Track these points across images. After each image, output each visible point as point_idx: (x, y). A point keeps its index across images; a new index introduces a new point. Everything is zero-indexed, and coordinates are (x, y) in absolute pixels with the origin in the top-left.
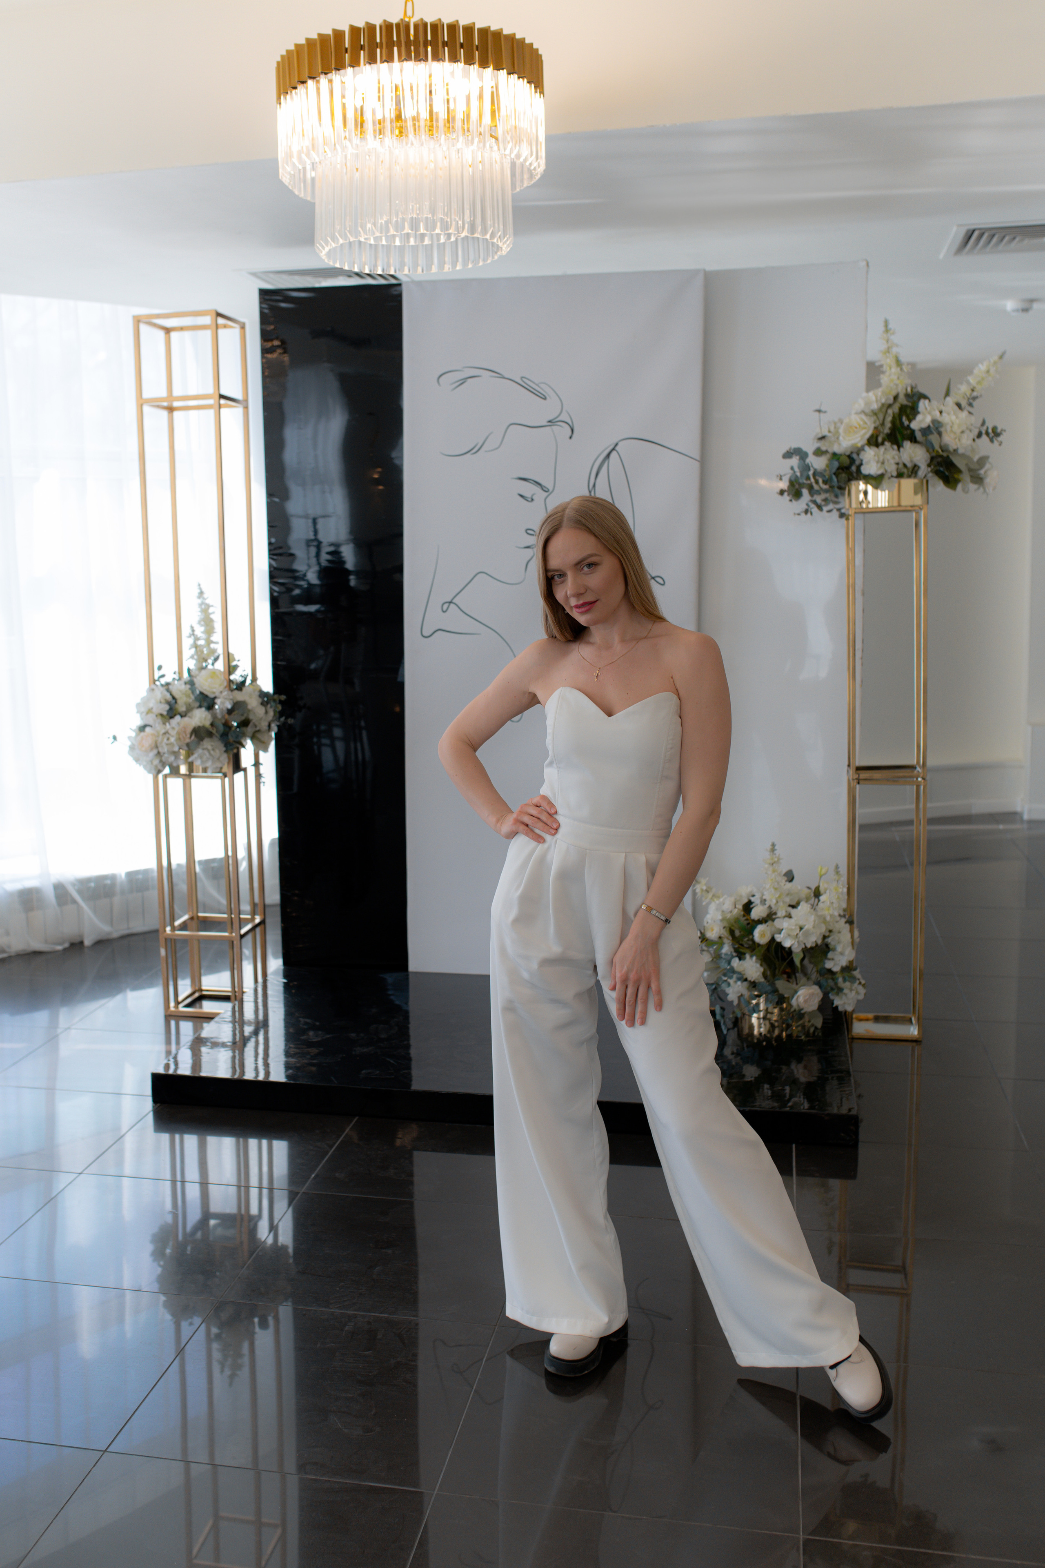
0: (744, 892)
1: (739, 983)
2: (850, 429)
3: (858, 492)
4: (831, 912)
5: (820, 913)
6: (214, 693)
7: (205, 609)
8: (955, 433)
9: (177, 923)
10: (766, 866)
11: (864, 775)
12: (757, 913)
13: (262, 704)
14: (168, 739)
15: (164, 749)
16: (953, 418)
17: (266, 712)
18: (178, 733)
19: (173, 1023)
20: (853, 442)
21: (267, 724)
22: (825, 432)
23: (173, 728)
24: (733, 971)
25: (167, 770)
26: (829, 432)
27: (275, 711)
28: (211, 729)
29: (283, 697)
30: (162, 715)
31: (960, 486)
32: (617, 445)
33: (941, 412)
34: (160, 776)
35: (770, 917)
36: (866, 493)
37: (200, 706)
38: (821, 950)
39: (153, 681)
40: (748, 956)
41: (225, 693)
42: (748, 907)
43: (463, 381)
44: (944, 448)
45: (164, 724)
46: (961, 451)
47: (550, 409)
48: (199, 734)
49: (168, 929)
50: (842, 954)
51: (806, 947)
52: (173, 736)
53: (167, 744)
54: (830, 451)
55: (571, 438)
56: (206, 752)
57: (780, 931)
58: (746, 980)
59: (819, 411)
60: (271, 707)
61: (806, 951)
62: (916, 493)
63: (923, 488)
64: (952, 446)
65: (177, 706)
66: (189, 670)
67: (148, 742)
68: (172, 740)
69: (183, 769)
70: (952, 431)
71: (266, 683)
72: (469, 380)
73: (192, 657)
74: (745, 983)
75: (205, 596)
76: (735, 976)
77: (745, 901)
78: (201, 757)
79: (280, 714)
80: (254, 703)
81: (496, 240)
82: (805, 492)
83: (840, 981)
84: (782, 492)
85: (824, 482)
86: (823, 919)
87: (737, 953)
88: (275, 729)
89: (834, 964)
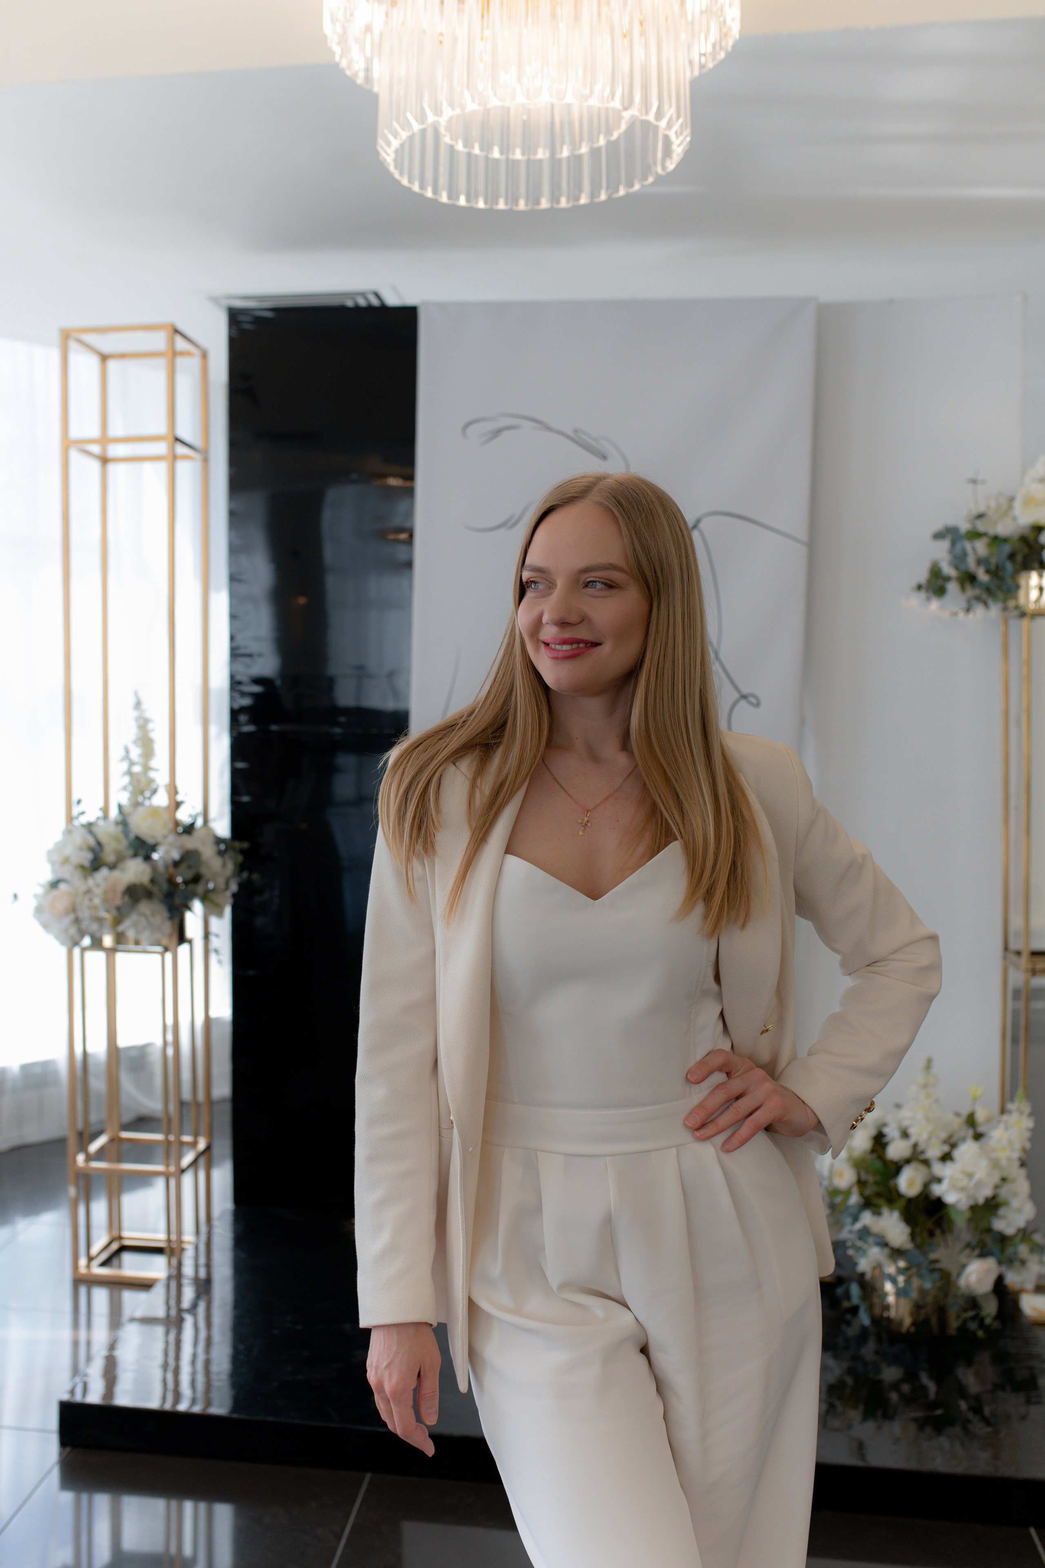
0: (873, 1122)
1: (877, 1249)
2: (1030, 501)
3: (1029, 587)
4: (1007, 1152)
6: (154, 837)
7: (143, 724)
9: (94, 1147)
12: (896, 1150)
13: (217, 853)
14: (90, 900)
15: (85, 914)
17: (224, 866)
18: (105, 892)
20: (1034, 521)
21: (224, 879)
22: (982, 509)
23: (98, 885)
24: (866, 1230)
25: (87, 941)
26: (989, 508)
27: (235, 864)
28: (150, 886)
29: (245, 845)
30: (82, 867)
34: (77, 951)
35: (916, 1156)
36: (1041, 587)
37: (135, 855)
38: (992, 1205)
39: (70, 819)
40: (885, 1210)
41: (171, 838)
42: (879, 1141)
45: (85, 878)
48: (134, 893)
49: (81, 1158)
50: (1019, 1210)
52: (97, 897)
53: (90, 908)
54: (991, 532)
56: (143, 919)
57: (939, 1180)
58: (887, 1245)
59: (974, 482)
60: (229, 859)
61: (974, 1208)
65: (102, 856)
66: (120, 807)
67: (63, 904)
68: (97, 901)
69: (108, 941)
71: (222, 827)
72: (506, 434)
73: (125, 788)
74: (887, 1250)
75: (145, 707)
76: (871, 1240)
77: (874, 1135)
78: (135, 925)
79: (241, 868)
80: (208, 852)
81: (663, 124)
82: (952, 587)
83: (1023, 1250)
84: (919, 587)
85: (988, 571)
86: (995, 1164)
87: (868, 1204)
88: (234, 887)
89: (1008, 1223)
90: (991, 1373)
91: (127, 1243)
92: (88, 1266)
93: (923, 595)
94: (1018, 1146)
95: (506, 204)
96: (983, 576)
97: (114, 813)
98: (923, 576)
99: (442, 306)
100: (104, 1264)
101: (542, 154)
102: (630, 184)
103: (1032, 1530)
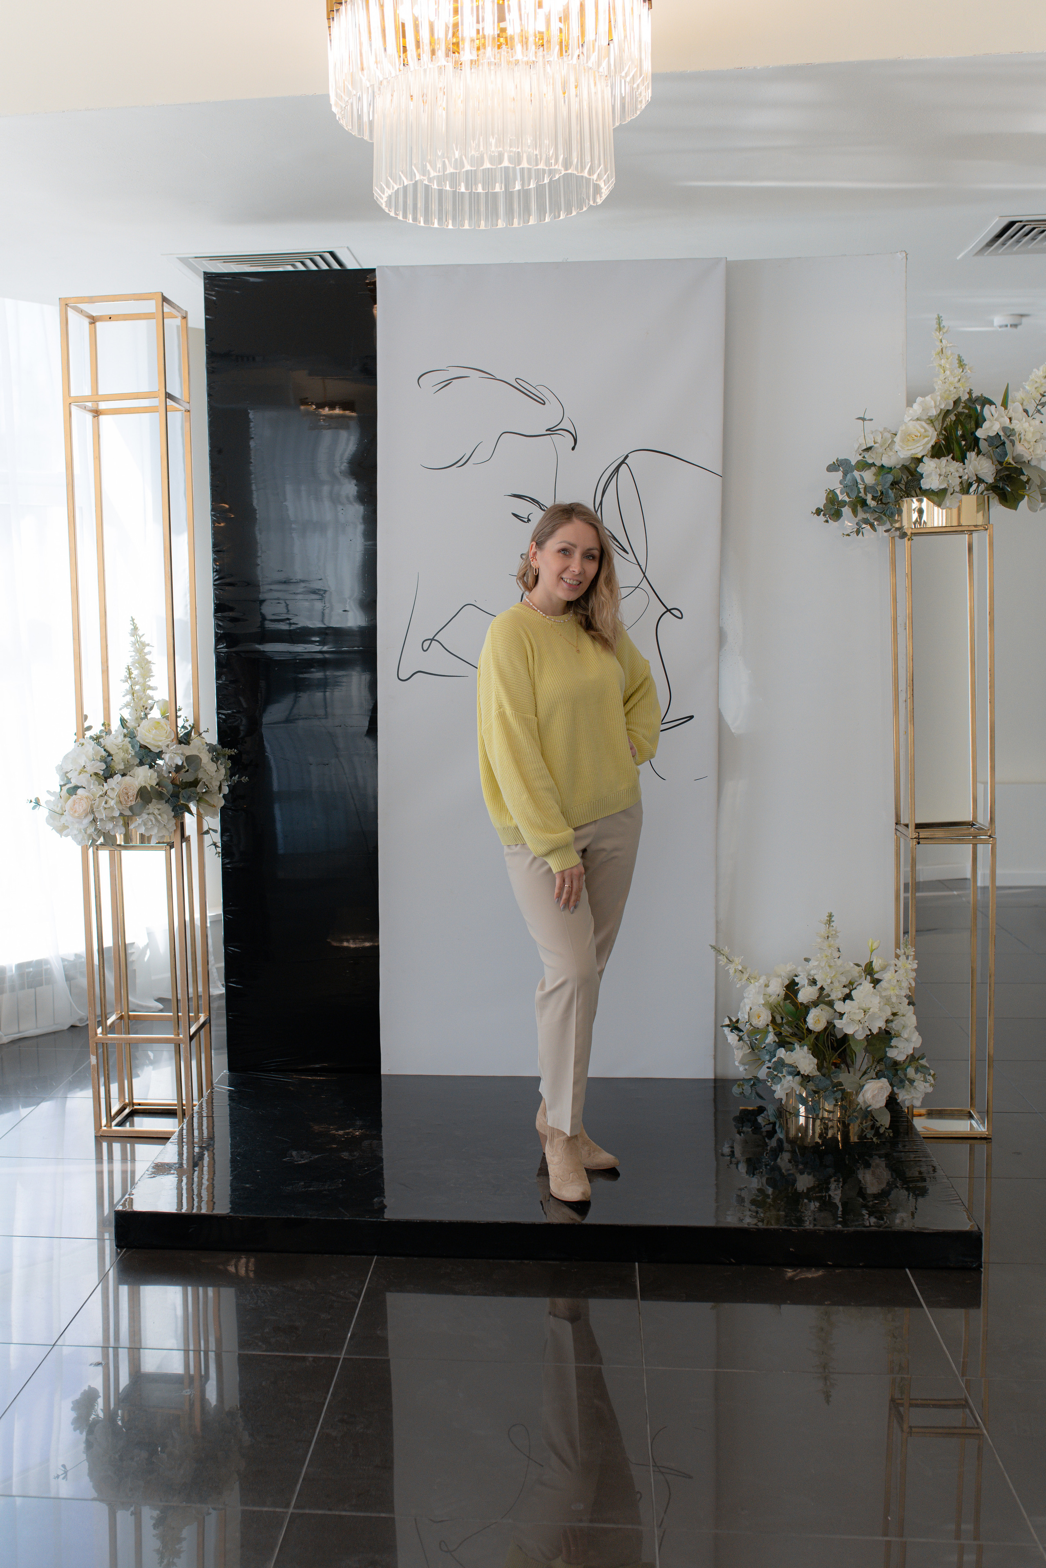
0: (784, 971)
1: (790, 1078)
2: (908, 438)
3: (910, 510)
4: (897, 992)
5: (884, 994)
6: (158, 747)
7: (140, 648)
8: (1028, 442)
9: (109, 1022)
10: (819, 940)
11: (924, 833)
12: (806, 994)
13: (212, 760)
14: (106, 803)
15: (102, 814)
16: (1025, 425)
17: (217, 770)
18: (118, 796)
19: (105, 1145)
20: (913, 452)
21: (218, 784)
22: (870, 442)
23: (113, 789)
24: (781, 1063)
25: (100, 842)
26: (875, 443)
27: (226, 768)
28: (157, 789)
29: (234, 752)
30: (96, 774)
31: (1023, 504)
32: (627, 457)
33: (1010, 419)
34: (91, 849)
35: (823, 999)
36: (921, 512)
37: (141, 764)
38: (885, 1036)
39: (81, 732)
40: (797, 1046)
42: (792, 988)
43: (448, 382)
44: (1017, 459)
45: (101, 785)
46: (1033, 463)
47: (549, 416)
48: (145, 795)
49: (99, 1031)
50: (908, 1040)
51: (872, 1034)
52: (112, 799)
53: (105, 808)
54: (878, 463)
55: (573, 449)
56: (152, 817)
57: (840, 1016)
58: (798, 1073)
59: (863, 419)
60: (221, 764)
61: (870, 1037)
62: (978, 511)
63: (983, 506)
64: (1026, 456)
65: (113, 764)
66: (123, 721)
67: (82, 807)
68: (112, 803)
69: (120, 841)
70: (1025, 440)
73: (127, 705)
74: (798, 1078)
75: (140, 633)
76: (784, 1069)
77: (787, 982)
78: (145, 823)
79: (232, 773)
80: (205, 758)
81: (595, 177)
82: (846, 511)
83: (911, 1073)
84: (818, 512)
85: (874, 498)
86: (886, 1002)
87: (783, 1043)
88: (226, 790)
89: (899, 1052)
91: (137, 1107)
92: (108, 1126)
93: (822, 518)
94: (905, 985)
95: (470, 225)
96: (872, 503)
97: (115, 725)
98: (821, 503)
99: (396, 269)
100: (122, 1122)
101: (498, 188)
102: (569, 212)
103: (907, 1270)
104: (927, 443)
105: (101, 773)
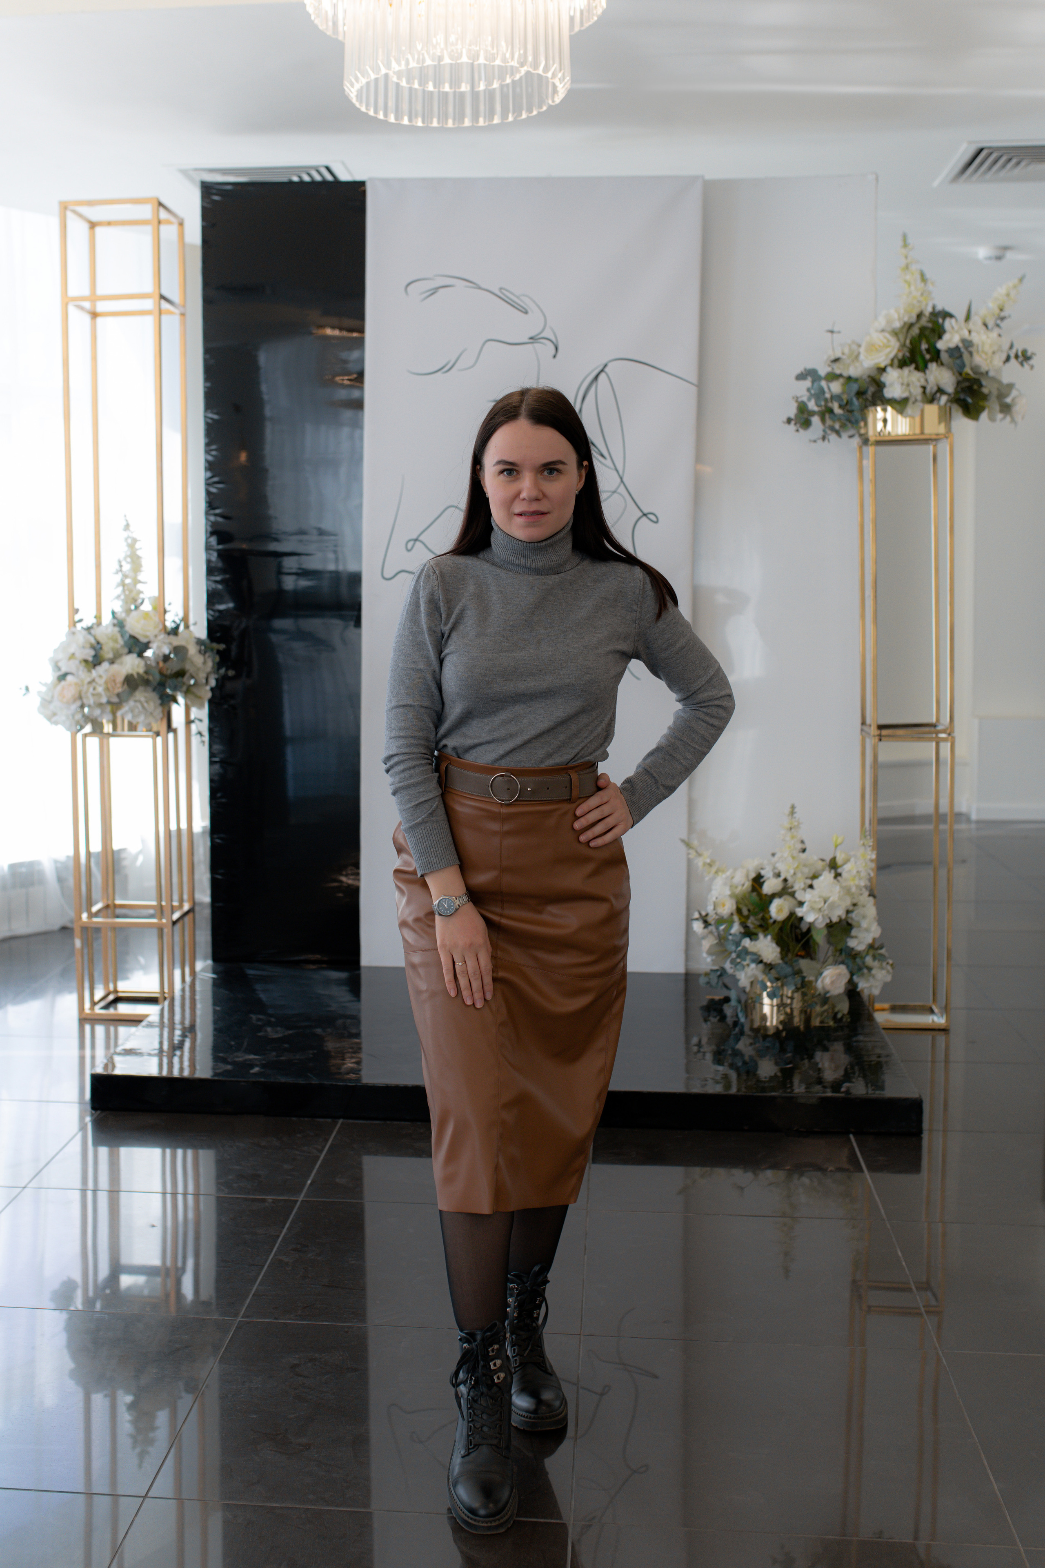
0: (752, 865)
1: (754, 965)
2: (872, 348)
3: (875, 420)
4: (857, 882)
5: (844, 884)
6: (146, 637)
7: (132, 543)
8: (986, 354)
9: (95, 909)
10: (783, 832)
12: (770, 887)
13: (200, 652)
14: (94, 689)
15: (90, 701)
16: (984, 337)
17: (205, 663)
18: (106, 683)
20: (876, 361)
21: (204, 675)
22: (838, 354)
23: (100, 676)
24: (746, 952)
25: (88, 728)
26: (843, 354)
27: (213, 662)
28: (146, 677)
29: (219, 647)
30: (86, 661)
31: (984, 416)
32: (606, 366)
33: (970, 332)
34: (79, 736)
35: (786, 890)
36: (885, 421)
37: (130, 652)
38: (845, 926)
39: (73, 623)
40: (761, 936)
41: (162, 636)
42: (757, 881)
44: (976, 369)
45: (89, 671)
46: (991, 374)
48: (132, 683)
49: (85, 916)
50: (867, 930)
51: (831, 921)
52: (100, 685)
53: (93, 695)
54: (845, 374)
56: (139, 705)
57: (801, 904)
58: (762, 962)
59: (832, 332)
60: (209, 657)
61: (830, 926)
62: (940, 422)
63: (945, 417)
64: (984, 367)
65: (102, 652)
66: (113, 613)
67: (70, 693)
68: (100, 689)
69: (108, 728)
70: (983, 351)
71: (200, 631)
73: (117, 598)
74: (761, 966)
75: (132, 529)
76: (748, 958)
77: (753, 875)
78: (132, 710)
79: (219, 666)
80: (193, 650)
81: (549, 75)
82: (816, 420)
83: (869, 960)
84: (789, 421)
85: (840, 407)
86: (848, 891)
87: (748, 933)
88: (213, 683)
89: (859, 942)
90: (844, 1059)
91: (121, 995)
92: (92, 1008)
93: (792, 427)
94: (863, 874)
95: (439, 123)
96: (837, 410)
97: (107, 619)
98: (792, 411)
100: (106, 1007)
101: (465, 87)
102: (530, 111)
103: (851, 1136)
104: (890, 352)
105: (90, 659)
